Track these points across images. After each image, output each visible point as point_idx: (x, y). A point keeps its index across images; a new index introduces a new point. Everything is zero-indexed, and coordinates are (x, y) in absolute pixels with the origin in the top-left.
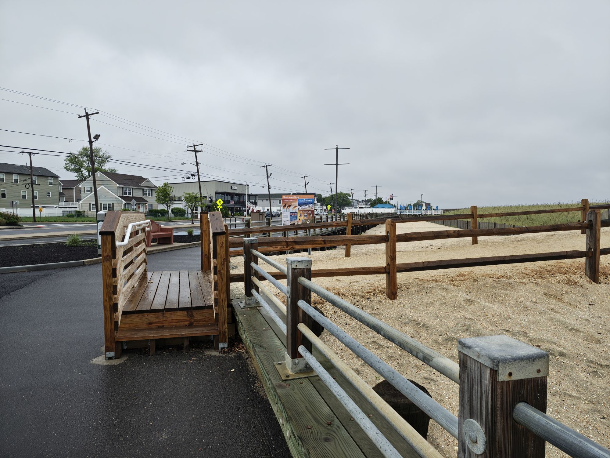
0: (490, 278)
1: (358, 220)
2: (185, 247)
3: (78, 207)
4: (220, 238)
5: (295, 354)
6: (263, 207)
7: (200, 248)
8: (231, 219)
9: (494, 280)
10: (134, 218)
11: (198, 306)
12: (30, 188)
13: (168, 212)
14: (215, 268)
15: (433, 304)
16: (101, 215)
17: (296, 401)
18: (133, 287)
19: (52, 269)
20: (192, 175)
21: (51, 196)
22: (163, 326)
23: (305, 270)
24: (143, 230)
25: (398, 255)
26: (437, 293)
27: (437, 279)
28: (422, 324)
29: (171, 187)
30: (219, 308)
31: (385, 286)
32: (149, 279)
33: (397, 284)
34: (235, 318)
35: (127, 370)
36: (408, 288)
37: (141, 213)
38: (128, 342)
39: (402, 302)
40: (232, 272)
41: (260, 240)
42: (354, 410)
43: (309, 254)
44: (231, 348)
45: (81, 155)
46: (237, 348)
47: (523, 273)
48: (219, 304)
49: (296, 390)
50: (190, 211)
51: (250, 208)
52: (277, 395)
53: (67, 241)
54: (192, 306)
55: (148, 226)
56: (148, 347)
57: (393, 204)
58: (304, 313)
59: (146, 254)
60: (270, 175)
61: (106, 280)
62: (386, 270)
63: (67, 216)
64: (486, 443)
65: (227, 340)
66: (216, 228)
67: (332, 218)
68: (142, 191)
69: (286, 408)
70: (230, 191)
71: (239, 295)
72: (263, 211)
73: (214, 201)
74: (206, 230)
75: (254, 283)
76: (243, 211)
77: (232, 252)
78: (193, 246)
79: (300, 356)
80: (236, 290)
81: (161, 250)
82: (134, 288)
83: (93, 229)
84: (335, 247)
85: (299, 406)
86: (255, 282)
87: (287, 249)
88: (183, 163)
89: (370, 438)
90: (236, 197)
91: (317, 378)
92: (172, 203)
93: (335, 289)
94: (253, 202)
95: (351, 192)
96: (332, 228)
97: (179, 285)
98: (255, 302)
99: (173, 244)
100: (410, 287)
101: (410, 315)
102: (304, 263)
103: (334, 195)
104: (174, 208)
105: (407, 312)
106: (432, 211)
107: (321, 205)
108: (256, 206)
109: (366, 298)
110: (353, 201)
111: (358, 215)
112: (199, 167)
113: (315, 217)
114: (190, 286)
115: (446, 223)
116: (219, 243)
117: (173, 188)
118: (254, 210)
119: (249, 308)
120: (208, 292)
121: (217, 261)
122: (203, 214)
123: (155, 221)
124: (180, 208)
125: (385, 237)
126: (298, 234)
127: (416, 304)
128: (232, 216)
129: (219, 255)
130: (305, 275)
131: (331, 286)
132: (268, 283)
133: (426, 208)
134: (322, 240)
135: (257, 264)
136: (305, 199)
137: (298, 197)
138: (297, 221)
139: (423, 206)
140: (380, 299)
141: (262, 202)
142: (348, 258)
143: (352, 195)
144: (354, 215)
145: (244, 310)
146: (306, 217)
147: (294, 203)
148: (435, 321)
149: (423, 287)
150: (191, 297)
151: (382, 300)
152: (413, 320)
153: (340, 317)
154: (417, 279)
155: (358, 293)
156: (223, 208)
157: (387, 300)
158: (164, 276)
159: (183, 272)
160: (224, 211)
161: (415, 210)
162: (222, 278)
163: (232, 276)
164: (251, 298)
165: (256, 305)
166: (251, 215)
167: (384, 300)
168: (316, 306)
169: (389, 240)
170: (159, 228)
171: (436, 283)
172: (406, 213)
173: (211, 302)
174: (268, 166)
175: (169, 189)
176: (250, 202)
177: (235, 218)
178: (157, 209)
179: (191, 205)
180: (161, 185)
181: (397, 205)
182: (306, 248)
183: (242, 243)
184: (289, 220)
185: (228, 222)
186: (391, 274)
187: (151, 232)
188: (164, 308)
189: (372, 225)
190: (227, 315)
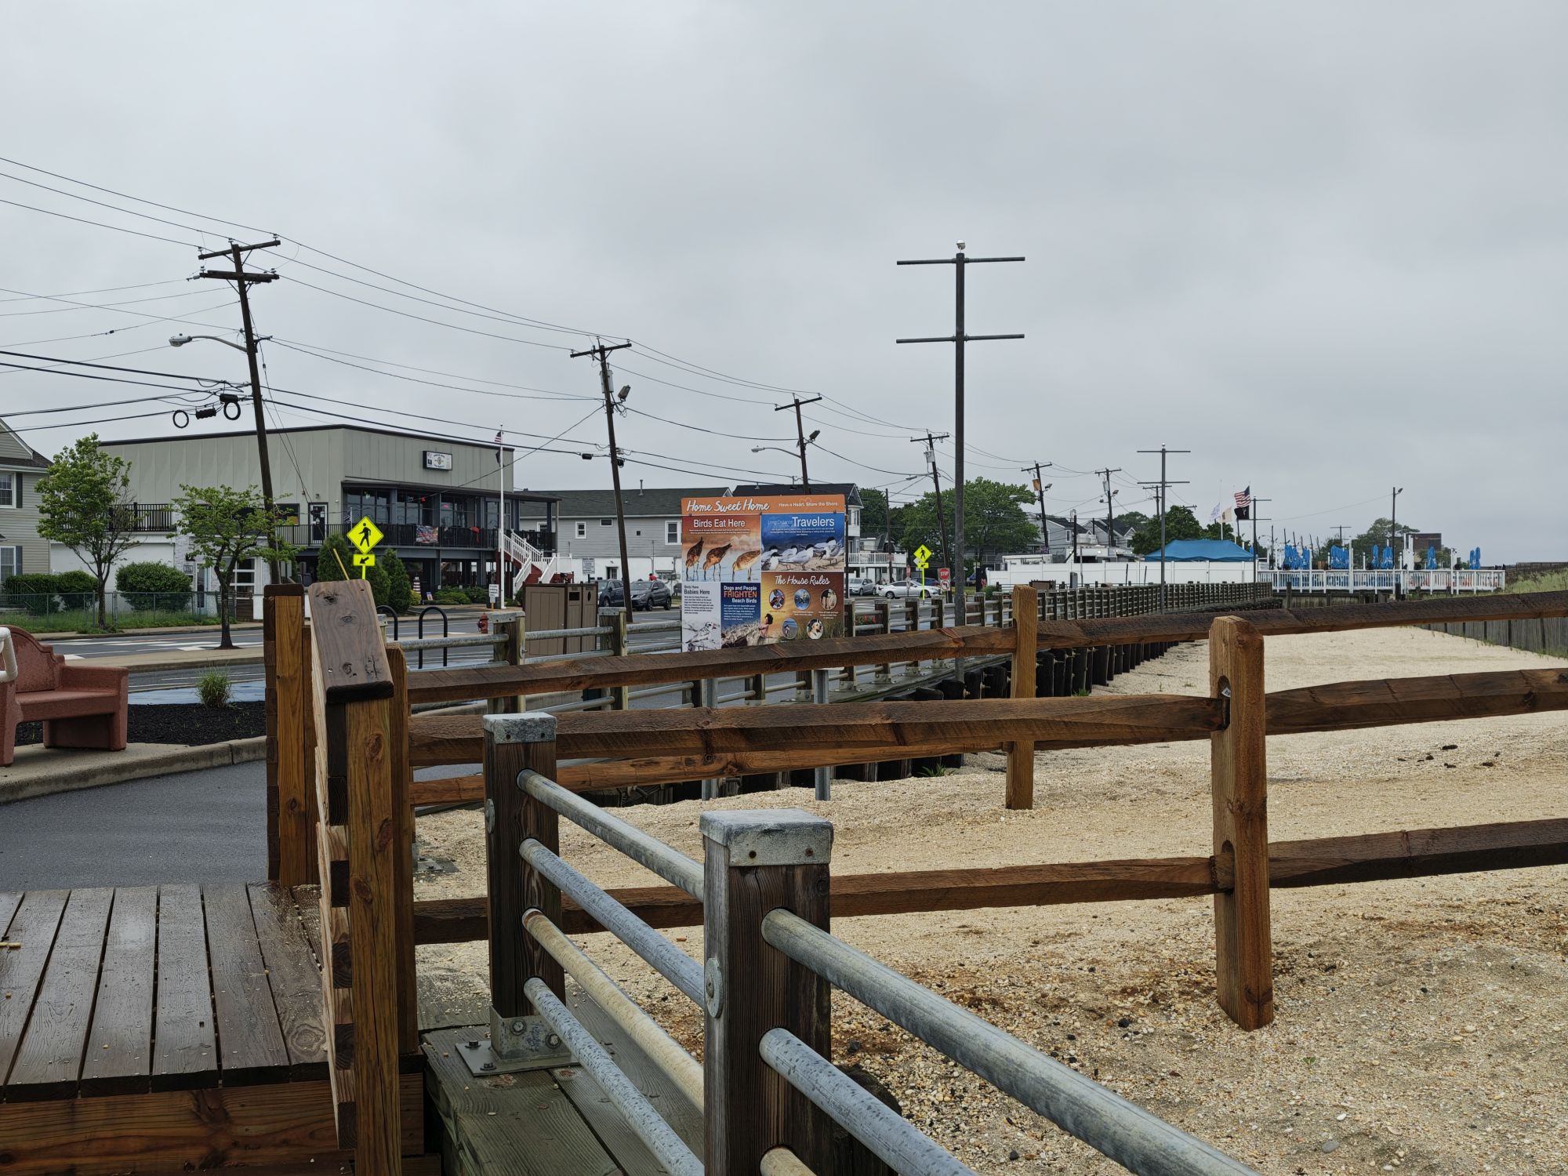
1: (1069, 625)
2: (188, 766)
4: (364, 716)
6: (588, 560)
7: (260, 772)
8: (421, 621)
11: (251, 1064)
13: (99, 586)
14: (340, 869)
15: (1456, 1048)
20: (226, 399)
23: (799, 872)
25: (1274, 797)
26: (1480, 994)
27: (1478, 919)
28: (1401, 1154)
29: (119, 460)
30: (358, 1074)
31: (1209, 958)
33: (1275, 949)
34: (442, 1126)
36: (1331, 968)
39: (1301, 1040)
40: (425, 891)
43: (823, 795)
48: (360, 1056)
50: (213, 583)
51: (517, 566)
54: (220, 1066)
57: (1248, 537)
58: (795, 1096)
60: (623, 396)
62: (1213, 874)
66: (346, 665)
67: (940, 615)
70: (415, 476)
71: (464, 1007)
72: (585, 580)
73: (336, 531)
74: (293, 679)
75: (537, 944)
76: (484, 581)
77: (426, 787)
78: (227, 760)
80: (448, 984)
81: (67, 779)
84: (954, 762)
86: (544, 943)
87: (706, 768)
88: (177, 337)
90: (447, 506)
92: (122, 541)
93: (954, 976)
94: (532, 533)
95: (1034, 481)
96: (937, 665)
97: (156, 957)
98: (541, 1044)
99: (124, 749)
100: (1338, 962)
101: (1343, 1107)
102: (791, 841)
103: (949, 493)
104: (133, 565)
105: (1326, 1091)
106: (1449, 573)
107: (879, 547)
108: (550, 555)
109: (1115, 1019)
110: (1044, 529)
111: (1068, 596)
112: (258, 356)
113: (849, 608)
114: (209, 964)
115: (1523, 634)
116: (360, 742)
117: (129, 464)
118: (540, 575)
119: (511, 1077)
120: (305, 993)
121: (350, 835)
122: (277, 598)
123: (33, 635)
124: (164, 567)
125: (1208, 705)
126: (767, 695)
127: (1371, 1051)
128: (425, 607)
129: (357, 804)
130: (797, 899)
131: (932, 959)
132: (613, 947)
133: (1419, 560)
134: (889, 721)
135: (555, 850)
136: (801, 517)
137: (765, 507)
138: (756, 627)
139: (1405, 551)
140: (1186, 1024)
141: (581, 533)
142: (1020, 817)
143: (1037, 494)
144: (1051, 595)
145: (485, 1086)
146: (802, 608)
147: (744, 537)
148: (1471, 1137)
149: (1408, 962)
150: (215, 1019)
151: (1197, 1031)
152: (1359, 1134)
153: (981, 1120)
154: (1378, 923)
155: (1072, 997)
156: (381, 565)
157: (1221, 1030)
158: (77, 914)
159: (175, 894)
160: (384, 578)
161: (1364, 569)
162: (373, 923)
163: (424, 910)
164: (524, 1024)
165: (549, 1058)
166: (524, 597)
167: (1205, 1028)
168: (859, 1061)
169: (1228, 722)
170: (57, 670)
171: (1471, 941)
172: (1314, 584)
173: (319, 1048)
174: (611, 349)
175: (105, 471)
176: (517, 532)
177: (441, 617)
178: (46, 573)
179: (219, 549)
180: (65, 449)
181: (1271, 544)
182: (805, 765)
183: (478, 742)
184: (719, 622)
185: (408, 636)
186: (1243, 896)
187: (13, 687)
188: (75, 1079)
189: (1142, 644)
190: (402, 1111)
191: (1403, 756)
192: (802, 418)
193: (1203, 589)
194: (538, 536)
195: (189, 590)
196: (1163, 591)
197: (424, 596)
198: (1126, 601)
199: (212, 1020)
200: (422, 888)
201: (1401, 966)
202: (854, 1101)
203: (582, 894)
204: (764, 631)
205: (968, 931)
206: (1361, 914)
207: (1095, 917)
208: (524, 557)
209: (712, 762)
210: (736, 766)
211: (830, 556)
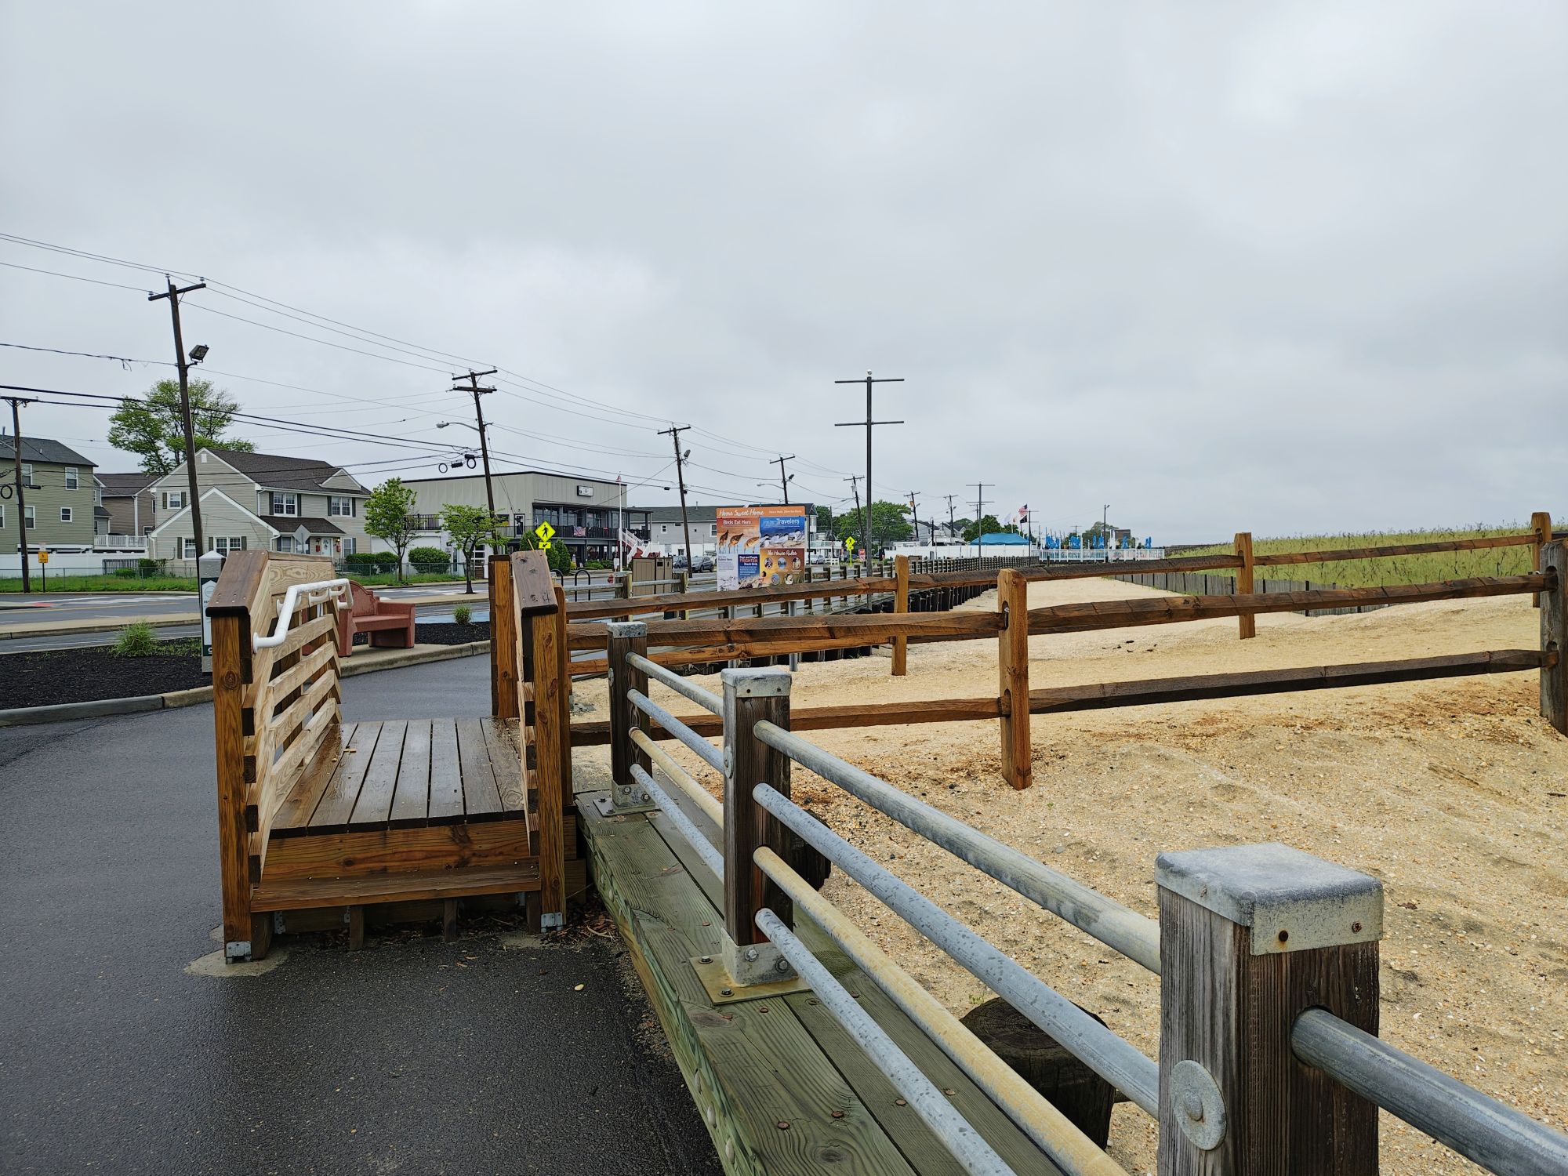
0: (1287, 727)
1: (929, 578)
2: (448, 656)
3: (145, 548)
4: (542, 624)
5: (748, 933)
6: (668, 545)
7: (488, 659)
8: (576, 579)
9: (1295, 733)
10: (302, 571)
11: (482, 812)
12: (15, 499)
13: (399, 560)
14: (530, 706)
15: (1128, 798)
16: (210, 562)
17: (748, 1059)
18: (302, 764)
19: (77, 719)
20: (468, 457)
21: (71, 521)
22: (385, 869)
23: (773, 701)
24: (330, 606)
25: (1033, 670)
26: (1141, 770)
27: (1141, 731)
28: (1098, 853)
29: (410, 491)
30: (540, 816)
31: (998, 752)
32: (345, 743)
33: (1033, 747)
34: (586, 843)
35: (286, 990)
36: (1063, 757)
37: (324, 559)
38: (288, 915)
39: (1046, 795)
40: (575, 719)
41: (655, 628)
42: (902, 1074)
43: (793, 669)
44: (575, 927)
45: (156, 402)
46: (592, 927)
47: (1375, 713)
48: (542, 805)
49: (749, 1030)
50: (462, 558)
51: (630, 549)
52: (697, 1045)
53: (116, 641)
54: (465, 813)
55: (343, 595)
56: (343, 929)
57: (1026, 532)
58: (772, 819)
59: (337, 672)
60: (686, 456)
61: (226, 742)
62: (999, 707)
63: (117, 574)
64: (1225, 1117)
65: (563, 905)
66: (532, 596)
67: (859, 574)
68: (325, 501)
69: (721, 1076)
70: (573, 500)
71: (598, 781)
72: (666, 556)
73: (529, 530)
74: (505, 607)
75: (637, 746)
76: (611, 557)
77: (578, 665)
78: (470, 653)
79: (762, 938)
80: (590, 769)
81: (381, 664)
82: (303, 768)
83: (188, 611)
84: (865, 652)
85: (758, 1072)
86: (641, 745)
87: (730, 654)
88: (441, 423)
89: (945, 1143)
90: (590, 516)
91: (809, 996)
92: (411, 535)
94: (638, 530)
95: (911, 502)
96: (857, 601)
97: (431, 757)
98: (640, 800)
99: (413, 647)
100: (1066, 754)
101: (1068, 829)
102: (769, 684)
103: (864, 508)
104: (418, 548)
105: (1059, 821)
106: (1135, 550)
107: (827, 538)
108: (647, 542)
109: (947, 785)
110: (916, 527)
111: (928, 563)
112: (486, 433)
113: (809, 570)
114: (460, 760)
115: (1174, 583)
116: (540, 637)
117: (417, 493)
118: (642, 553)
119: (623, 817)
120: (512, 774)
121: (536, 687)
122: (496, 563)
123: (363, 586)
124: (435, 550)
125: (997, 616)
126: (764, 615)
127: (1083, 800)
129: (538, 671)
130: (773, 714)
132: (679, 748)
133: (1118, 544)
134: (828, 626)
135: (647, 695)
136: (781, 518)
137: (763, 513)
138: (758, 578)
139: (1110, 539)
140: (985, 787)
141: (664, 530)
142: (900, 680)
143: (912, 509)
144: (920, 563)
145: (609, 821)
146: (783, 568)
147: (750, 530)
149: (1103, 754)
150: (463, 789)
151: (991, 791)
152: (1076, 843)
153: (875, 838)
154: (1088, 733)
155: (925, 773)
156: (554, 548)
157: (1004, 790)
158: (387, 734)
159: (441, 723)
160: (556, 555)
161: (1089, 549)
162: (548, 734)
163: (576, 729)
164: (630, 789)
165: (644, 807)
166: (633, 565)
167: (995, 789)
168: (811, 807)
169: (1007, 626)
170: (375, 605)
171: (1137, 742)
172: (1062, 557)
173: (519, 802)
174: (680, 430)
175: (402, 497)
176: (629, 530)
178: (369, 553)
179: (465, 539)
180: (380, 485)
181: (1039, 535)
182: (785, 651)
183: (605, 637)
184: (737, 576)
185: (569, 585)
186: (1015, 718)
187: (352, 613)
188: (387, 820)
189: (967, 587)
190: (564, 836)
191: (1105, 646)
192: (784, 467)
193: (1001, 559)
194: (641, 532)
195: (449, 562)
196: (980, 560)
197: (578, 565)
198: (959, 565)
199: (461, 789)
201: (1100, 755)
202: (802, 820)
203: (660, 718)
204: (761, 580)
205: (869, 739)
206: (1079, 728)
207: (937, 731)
208: (633, 543)
209: (733, 650)
210: (746, 653)
211: (799, 540)
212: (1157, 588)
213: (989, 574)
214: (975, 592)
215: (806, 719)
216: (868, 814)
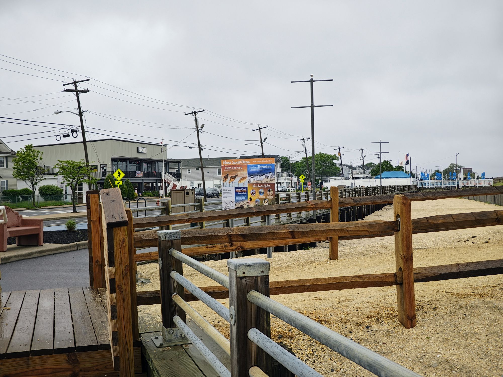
1: (349, 200)
2: (63, 251)
4: (119, 232)
6: (192, 182)
7: (86, 252)
8: (137, 203)
11: (86, 345)
13: (33, 193)
14: (112, 281)
15: (476, 333)
20: (73, 131)
23: (259, 278)
25: (416, 255)
26: (483, 316)
27: (483, 292)
28: (458, 367)
29: (39, 152)
30: (120, 347)
31: (395, 306)
32: (3, 304)
33: (416, 302)
34: (147, 364)
36: (435, 308)
39: (425, 332)
40: (140, 289)
43: (270, 257)
48: (121, 341)
50: (70, 191)
51: (169, 184)
54: (75, 345)
55: (2, 215)
57: (409, 170)
58: (260, 350)
60: (202, 127)
62: (396, 278)
66: (113, 215)
67: (308, 197)
70: (135, 155)
71: (153, 326)
72: (191, 188)
73: (109, 174)
74: (96, 221)
75: (176, 305)
76: (158, 189)
77: (140, 256)
78: (76, 248)
80: (148, 318)
81: (24, 255)
84: (313, 245)
86: (179, 304)
87: (231, 248)
88: (57, 111)
90: (145, 165)
92: (40, 178)
93: (312, 313)
94: (174, 173)
95: (338, 153)
96: (307, 214)
97: (54, 311)
98: (179, 337)
99: (42, 245)
100: (437, 306)
101: (439, 353)
102: (256, 268)
103: (310, 157)
104: (44, 186)
105: (434, 348)
106: (475, 180)
107: (288, 176)
108: (179, 180)
109: (365, 326)
110: (342, 168)
111: (350, 190)
112: (83, 117)
113: (277, 195)
114: (71, 313)
115: (499, 200)
116: (118, 240)
117: (42, 153)
118: (176, 187)
119: (169, 348)
120: (102, 322)
121: (116, 270)
122: (90, 194)
123: (13, 209)
124: (54, 187)
125: (393, 223)
126: (251, 224)
127: (448, 334)
128: (138, 198)
129: (117, 260)
130: (259, 287)
131: (305, 308)
132: (202, 306)
133: (465, 177)
134: (290, 231)
135: (182, 274)
136: (260, 165)
137: (249, 162)
138: (247, 202)
139: (460, 174)
140: (388, 327)
141: (189, 173)
142: (334, 262)
143: (339, 157)
144: (344, 190)
145: (161, 350)
146: (262, 195)
147: (242, 172)
148: (481, 362)
149: (460, 306)
150: (74, 331)
151: (391, 329)
152: (444, 361)
153: (322, 359)
154: (450, 293)
155: (351, 319)
156: (124, 185)
157: (399, 329)
158: (28, 298)
159: (60, 291)
160: (125, 189)
161: (447, 180)
162: (123, 298)
163: (140, 294)
164: (173, 331)
165: (181, 341)
166: (171, 194)
167: (394, 328)
168: (282, 341)
169: (400, 229)
170: (20, 220)
171: (480, 299)
172: (431, 185)
173: (107, 339)
174: (198, 112)
175: (34, 155)
176: (169, 173)
177: (144, 201)
178: (16, 189)
179: (72, 180)
180: (21, 148)
181: (416, 172)
182: (264, 246)
183: (156, 240)
184: (234, 200)
185: (133, 207)
186: (406, 285)
187: (6, 225)
188: (29, 350)
189: (373, 205)
190: (134, 359)
191: (459, 240)
192: (261, 133)
193: (394, 187)
194: (175, 174)
195: (62, 194)
196: (381, 188)
197: (139, 194)
198: (369, 192)
199: (72, 331)
200: (139, 288)
201: (458, 307)
202: (278, 350)
203: (190, 288)
204: (249, 203)
205: (317, 299)
206: (444, 291)
207: (358, 294)
208: (171, 181)
209: (233, 246)
210: (241, 247)
211: (270, 178)
212: (489, 203)
213: (388, 197)
214: (379, 207)
215: (278, 288)
216: (317, 345)
